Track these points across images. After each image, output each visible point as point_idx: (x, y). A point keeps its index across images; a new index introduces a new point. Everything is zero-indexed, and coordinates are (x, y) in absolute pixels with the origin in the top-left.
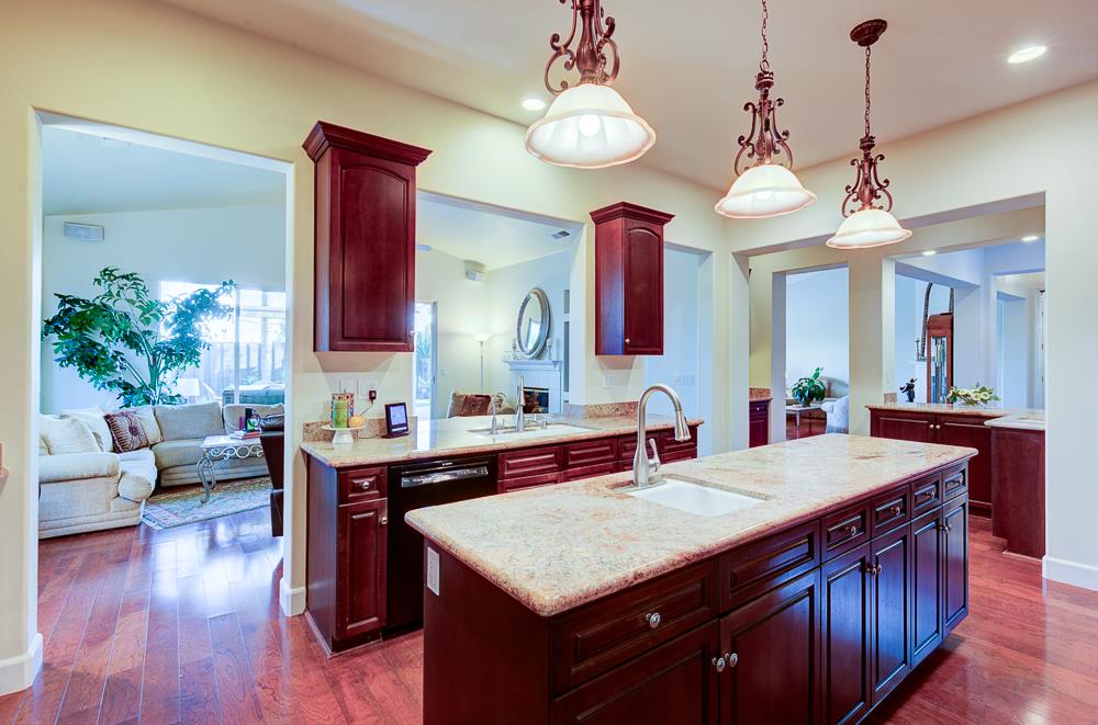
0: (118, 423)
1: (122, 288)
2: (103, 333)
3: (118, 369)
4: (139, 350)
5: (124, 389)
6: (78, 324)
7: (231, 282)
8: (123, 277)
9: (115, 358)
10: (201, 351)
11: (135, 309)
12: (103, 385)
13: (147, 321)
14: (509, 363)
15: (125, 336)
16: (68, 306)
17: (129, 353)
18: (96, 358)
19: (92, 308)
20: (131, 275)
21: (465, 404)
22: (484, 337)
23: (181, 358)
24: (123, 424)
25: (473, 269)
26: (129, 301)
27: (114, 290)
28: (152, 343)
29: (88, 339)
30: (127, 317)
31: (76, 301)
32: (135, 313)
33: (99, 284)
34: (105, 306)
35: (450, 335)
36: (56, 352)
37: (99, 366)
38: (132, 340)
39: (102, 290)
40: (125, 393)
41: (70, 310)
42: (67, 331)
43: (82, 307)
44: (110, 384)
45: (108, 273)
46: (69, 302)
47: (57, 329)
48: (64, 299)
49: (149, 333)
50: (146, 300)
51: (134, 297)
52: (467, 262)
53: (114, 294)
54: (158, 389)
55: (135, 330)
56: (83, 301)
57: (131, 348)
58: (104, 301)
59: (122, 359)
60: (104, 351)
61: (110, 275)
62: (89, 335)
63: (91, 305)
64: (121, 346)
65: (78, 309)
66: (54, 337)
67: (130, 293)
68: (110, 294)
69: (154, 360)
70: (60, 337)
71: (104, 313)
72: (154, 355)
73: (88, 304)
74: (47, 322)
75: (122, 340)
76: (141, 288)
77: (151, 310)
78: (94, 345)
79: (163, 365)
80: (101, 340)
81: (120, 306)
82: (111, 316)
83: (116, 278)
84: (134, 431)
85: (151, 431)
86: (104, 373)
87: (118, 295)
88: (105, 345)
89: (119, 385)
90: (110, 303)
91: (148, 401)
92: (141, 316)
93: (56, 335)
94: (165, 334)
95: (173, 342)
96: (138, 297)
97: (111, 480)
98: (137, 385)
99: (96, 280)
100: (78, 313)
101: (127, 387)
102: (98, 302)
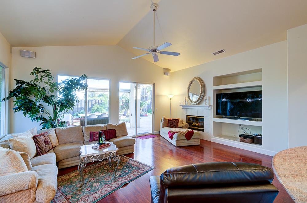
0: (39, 140)
1: (43, 77)
2: (35, 96)
3: (40, 112)
4: (49, 103)
5: (43, 121)
6: (24, 93)
7: (85, 75)
8: (43, 72)
9: (39, 107)
10: (75, 104)
11: (48, 86)
12: (34, 119)
13: (52, 91)
14: (183, 106)
15: (44, 97)
16: (20, 85)
17: (45, 105)
18: (31, 107)
19: (30, 86)
20: (46, 71)
21: (168, 122)
22: (171, 97)
23: (66, 107)
24: (42, 140)
25: (166, 71)
26: (45, 82)
27: (39, 78)
28: (54, 100)
29: (28, 99)
30: (44, 89)
31: (24, 82)
32: (48, 87)
33: (33, 74)
34: (35, 84)
35: (159, 96)
36: (15, 105)
37: (33, 111)
38: (47, 99)
39: (34, 77)
40: (43, 123)
41: (21, 86)
42: (20, 96)
43: (26, 85)
44: (37, 119)
45: (36, 70)
46: (21, 83)
47: (15, 95)
48: (18, 82)
49: (53, 96)
50: (52, 82)
51: (47, 81)
52: (165, 69)
53: (39, 79)
54: (56, 120)
55: (48, 95)
56: (26, 82)
57: (46, 103)
58: (35, 82)
59: (42, 108)
60: (35, 104)
61: (38, 71)
62: (29, 98)
63: (30, 84)
64: (42, 102)
65: (24, 86)
66: (14, 98)
67: (46, 79)
68: (37, 79)
69: (55, 107)
70: (17, 98)
71: (35, 88)
72: (55, 106)
73: (29, 84)
74: (11, 91)
75: (42, 99)
76: (50, 77)
77: (54, 86)
78: (31, 101)
79: (59, 110)
80: (34, 100)
81: (42, 85)
82: (38, 88)
83: (40, 72)
84: (46, 142)
85: (54, 140)
86: (35, 113)
87: (41, 79)
88: (35, 101)
89: (41, 119)
90: (37, 83)
91: (52, 126)
92: (50, 89)
93: (15, 97)
94: (60, 97)
95: (63, 100)
96: (49, 80)
97: (31, 190)
98: (48, 118)
99: (31, 73)
100: (24, 88)
101: (44, 119)
102: (32, 83)
